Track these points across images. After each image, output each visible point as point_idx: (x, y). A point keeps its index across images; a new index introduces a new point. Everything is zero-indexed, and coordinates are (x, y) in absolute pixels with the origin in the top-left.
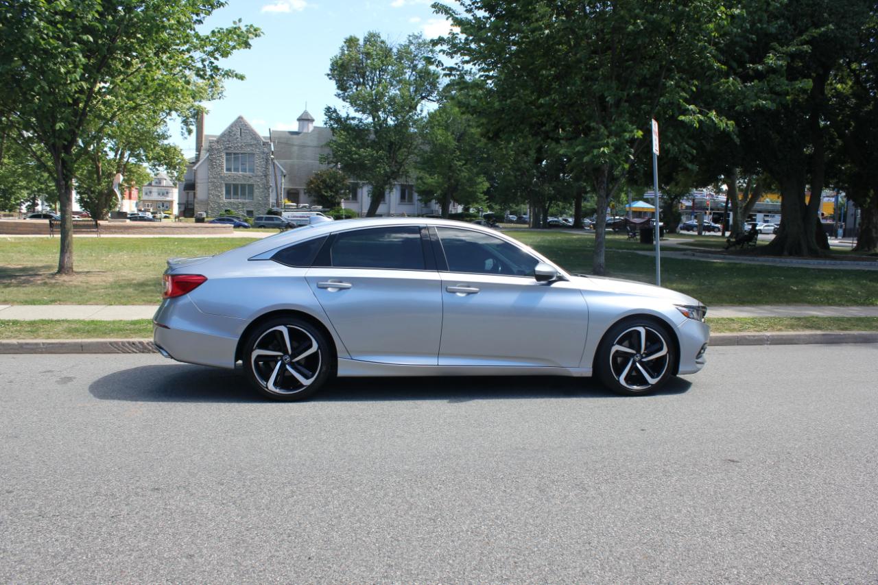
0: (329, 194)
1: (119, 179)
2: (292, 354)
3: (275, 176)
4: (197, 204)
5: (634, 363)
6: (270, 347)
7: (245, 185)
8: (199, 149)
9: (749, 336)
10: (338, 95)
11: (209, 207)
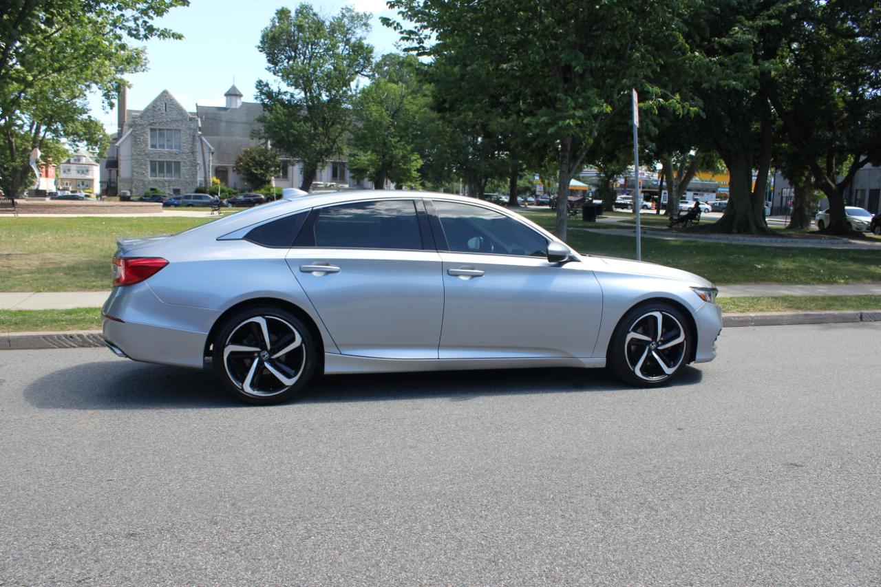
0: (259, 171)
1: (37, 155)
2: (271, 349)
3: (203, 153)
4: (121, 181)
5: (650, 351)
6: (245, 341)
7: (171, 162)
8: (121, 124)
9: (734, 317)
10: (269, 69)
11: (134, 185)
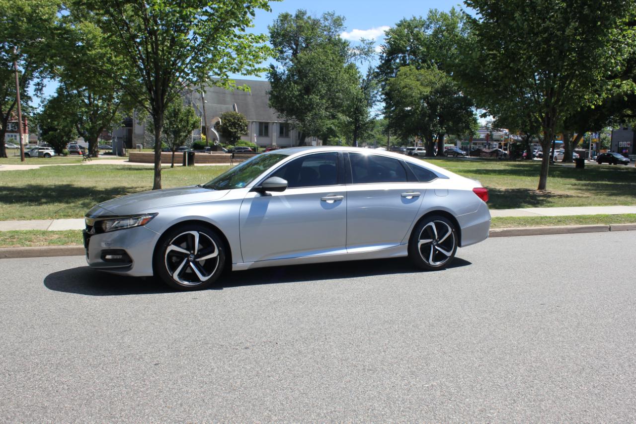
0: (234, 130)
4: (135, 138)
11: (145, 140)
